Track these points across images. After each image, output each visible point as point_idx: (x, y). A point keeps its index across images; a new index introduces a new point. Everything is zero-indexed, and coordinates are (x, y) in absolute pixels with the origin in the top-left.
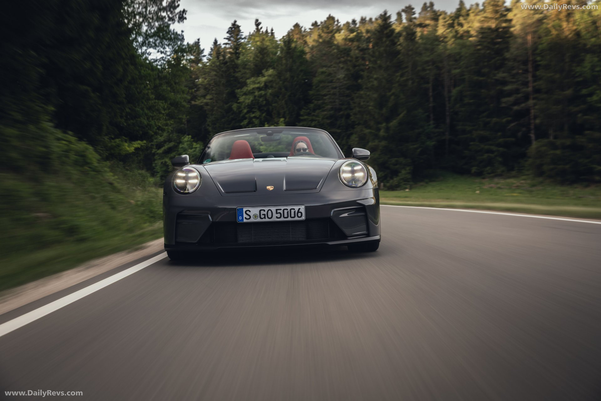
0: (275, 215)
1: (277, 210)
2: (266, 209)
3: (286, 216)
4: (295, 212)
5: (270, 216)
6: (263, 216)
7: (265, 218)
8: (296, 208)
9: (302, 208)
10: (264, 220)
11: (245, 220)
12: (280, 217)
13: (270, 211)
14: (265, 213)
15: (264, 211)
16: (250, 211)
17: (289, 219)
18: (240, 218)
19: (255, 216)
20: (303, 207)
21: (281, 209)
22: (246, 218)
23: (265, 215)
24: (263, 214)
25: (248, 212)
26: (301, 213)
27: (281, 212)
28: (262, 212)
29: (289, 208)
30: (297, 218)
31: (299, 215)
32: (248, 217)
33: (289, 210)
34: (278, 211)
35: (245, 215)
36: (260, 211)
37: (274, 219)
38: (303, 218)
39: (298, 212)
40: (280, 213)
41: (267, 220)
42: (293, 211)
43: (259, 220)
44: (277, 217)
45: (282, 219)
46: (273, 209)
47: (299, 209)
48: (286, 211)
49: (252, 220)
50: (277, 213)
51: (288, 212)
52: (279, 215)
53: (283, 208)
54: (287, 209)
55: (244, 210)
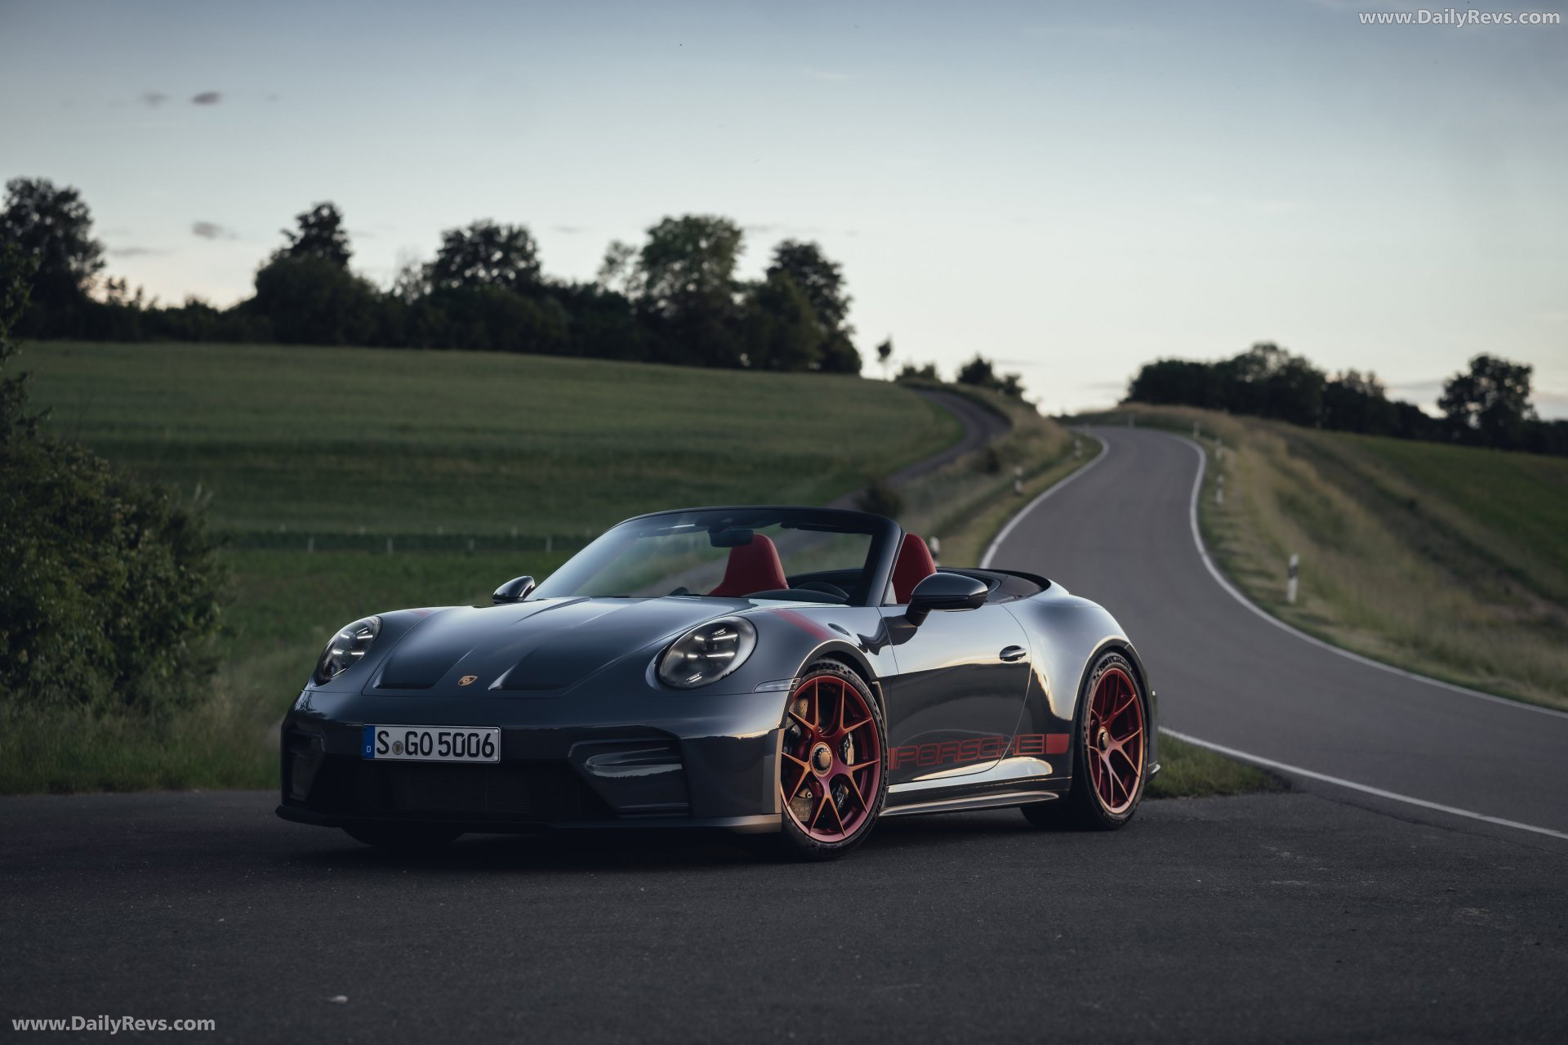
0: (437, 747)
1: (441, 735)
2: (420, 731)
3: (459, 750)
4: (478, 742)
5: (426, 749)
6: (412, 748)
7: (416, 754)
8: (482, 733)
9: (495, 734)
10: (413, 757)
11: (377, 756)
12: (447, 754)
13: (426, 738)
14: (417, 740)
15: (415, 734)
16: (387, 735)
17: (466, 758)
18: (368, 749)
19: (397, 746)
20: (497, 731)
21: (449, 734)
22: (378, 749)
23: (415, 744)
24: (413, 744)
25: (383, 737)
26: (491, 745)
27: (450, 739)
28: (412, 739)
29: (466, 731)
30: (481, 758)
31: (488, 750)
32: (383, 748)
33: (466, 737)
34: (445, 738)
35: (378, 744)
36: (408, 734)
37: (434, 756)
38: (496, 758)
39: (486, 743)
40: (447, 743)
41: (420, 757)
42: (474, 740)
43: (404, 756)
44: (441, 753)
45: (451, 758)
46: (435, 732)
47: (488, 735)
48: (459, 740)
49: (390, 755)
50: (441, 743)
51: (463, 742)
52: (444, 748)
53: (453, 731)
54: (462, 735)
55: (378, 730)
